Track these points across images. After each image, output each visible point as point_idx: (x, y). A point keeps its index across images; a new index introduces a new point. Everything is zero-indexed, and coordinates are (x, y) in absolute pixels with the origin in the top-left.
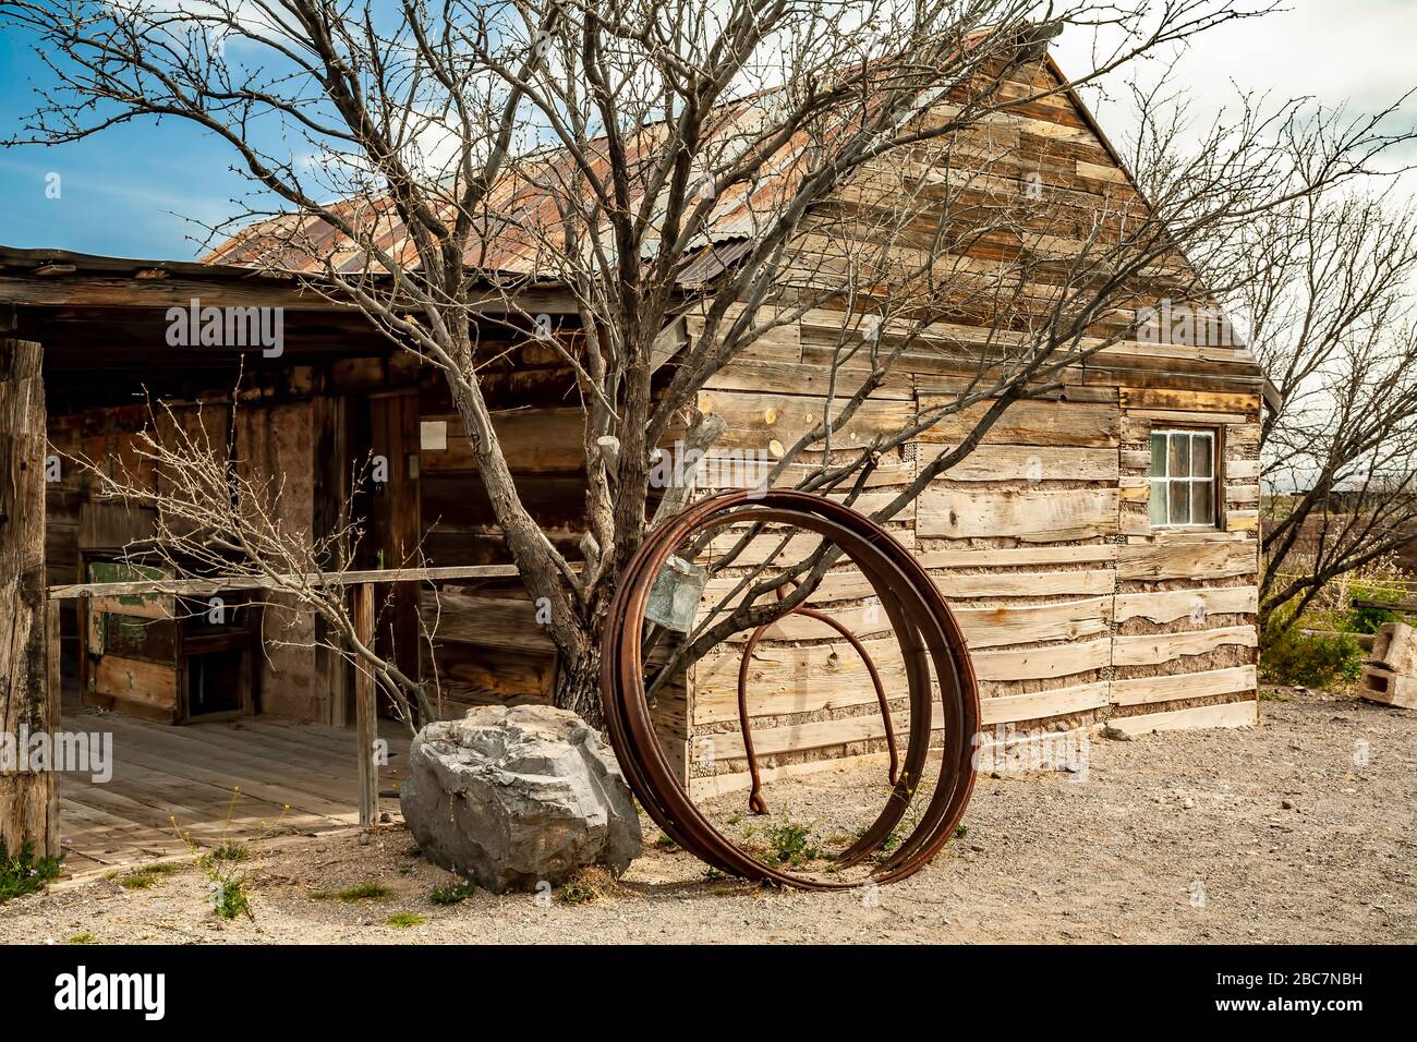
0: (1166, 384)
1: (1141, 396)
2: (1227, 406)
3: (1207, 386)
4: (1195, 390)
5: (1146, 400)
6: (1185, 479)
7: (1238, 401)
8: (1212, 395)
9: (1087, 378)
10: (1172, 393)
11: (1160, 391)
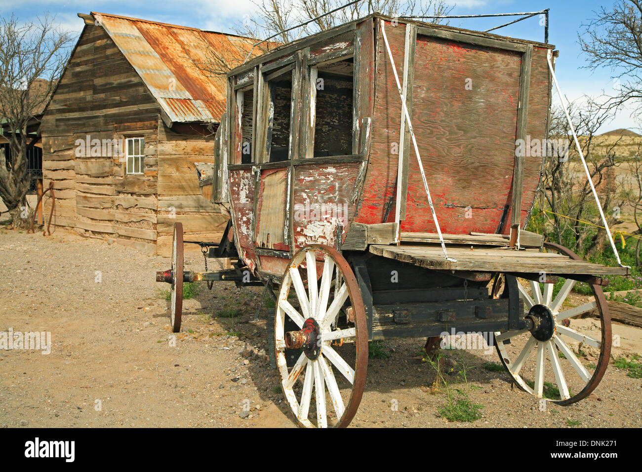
0: (127, 121)
1: (120, 127)
2: (147, 127)
3: (141, 120)
4: (136, 122)
5: (121, 128)
6: (138, 156)
7: (151, 124)
8: (142, 123)
9: (106, 123)
10: (129, 124)
11: (126, 124)
